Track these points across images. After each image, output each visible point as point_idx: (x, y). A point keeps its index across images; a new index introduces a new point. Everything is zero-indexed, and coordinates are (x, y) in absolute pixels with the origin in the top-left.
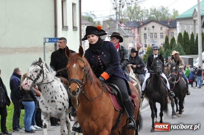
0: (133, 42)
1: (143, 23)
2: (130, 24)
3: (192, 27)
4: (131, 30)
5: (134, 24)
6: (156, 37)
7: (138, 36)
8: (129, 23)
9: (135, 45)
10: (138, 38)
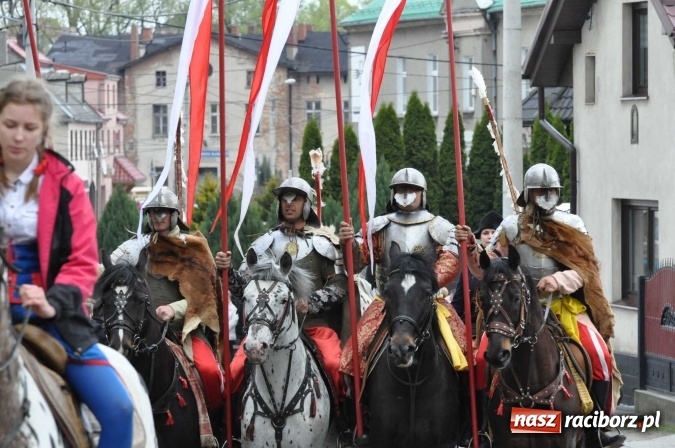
0: (90, 156)
1: (149, 45)
2: (73, 50)
3: (436, 73)
4: (81, 83)
5: (97, 53)
7: (118, 120)
8: (69, 45)
9: (105, 171)
10: (121, 128)
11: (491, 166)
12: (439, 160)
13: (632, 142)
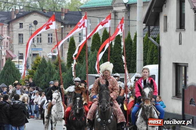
1: (17, 15)
5: (1, 17)
6: (41, 42)
7: (7, 38)
9: (3, 54)
10: (8, 41)
11: (130, 53)
12: (113, 51)
13: (180, 44)
